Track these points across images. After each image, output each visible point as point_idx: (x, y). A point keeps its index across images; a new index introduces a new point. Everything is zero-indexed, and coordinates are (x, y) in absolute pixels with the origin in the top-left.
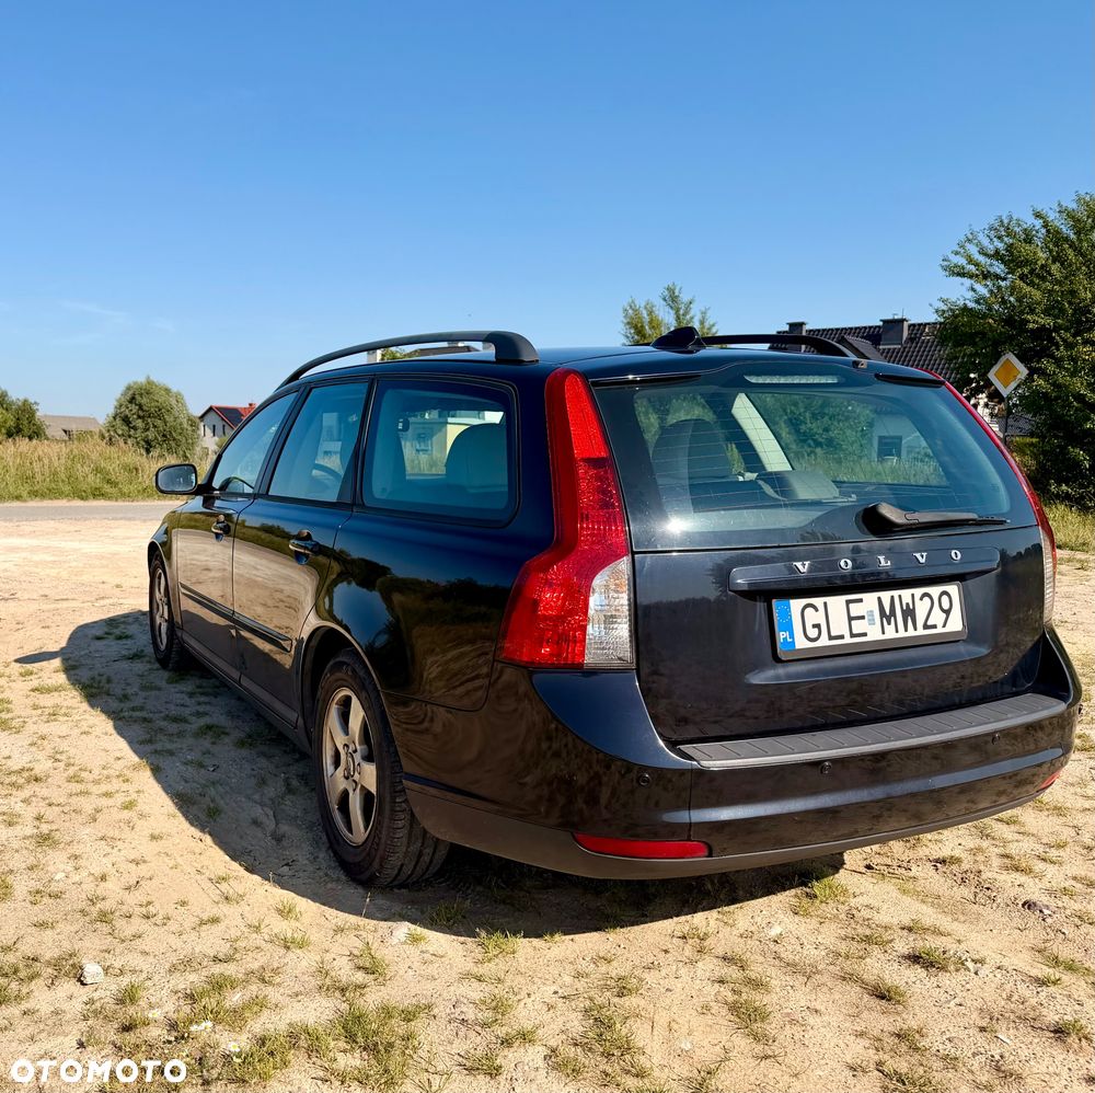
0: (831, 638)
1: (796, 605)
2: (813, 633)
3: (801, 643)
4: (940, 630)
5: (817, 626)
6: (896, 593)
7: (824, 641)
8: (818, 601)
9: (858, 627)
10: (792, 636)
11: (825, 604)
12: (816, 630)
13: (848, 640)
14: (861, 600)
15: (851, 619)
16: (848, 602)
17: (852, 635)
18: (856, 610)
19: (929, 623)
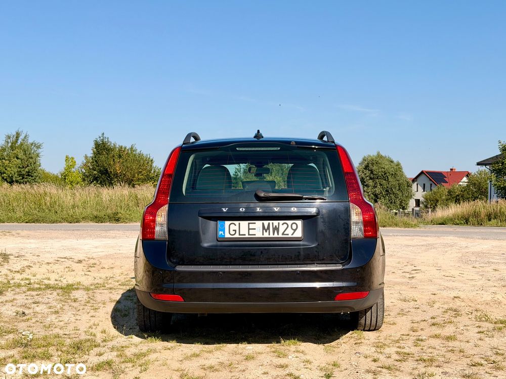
0: (240, 235)
1: (227, 223)
2: (233, 233)
3: (227, 235)
4: (290, 236)
5: (235, 231)
6: (271, 222)
7: (237, 236)
8: (237, 223)
9: (251, 232)
10: (224, 233)
11: (239, 223)
12: (234, 232)
13: (247, 236)
14: (255, 223)
15: (249, 229)
16: (249, 224)
17: (249, 235)
18: (251, 226)
19: (285, 233)
